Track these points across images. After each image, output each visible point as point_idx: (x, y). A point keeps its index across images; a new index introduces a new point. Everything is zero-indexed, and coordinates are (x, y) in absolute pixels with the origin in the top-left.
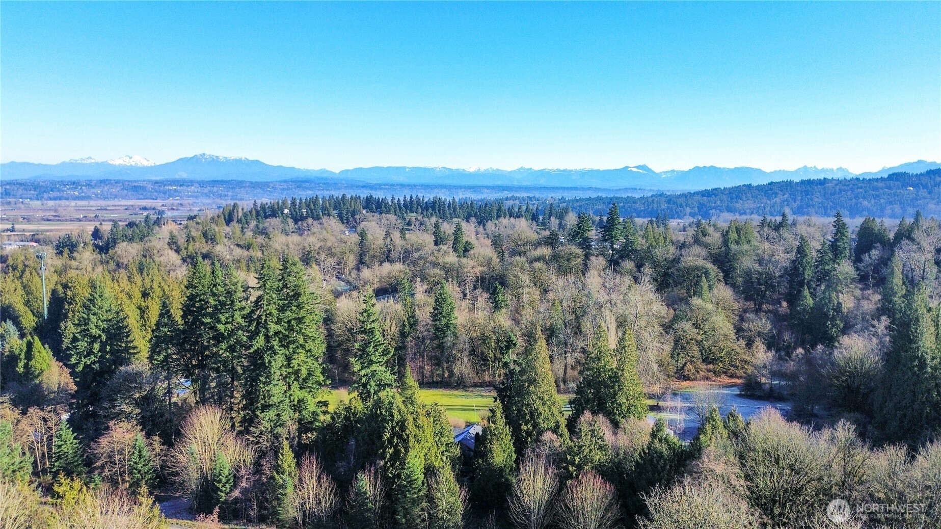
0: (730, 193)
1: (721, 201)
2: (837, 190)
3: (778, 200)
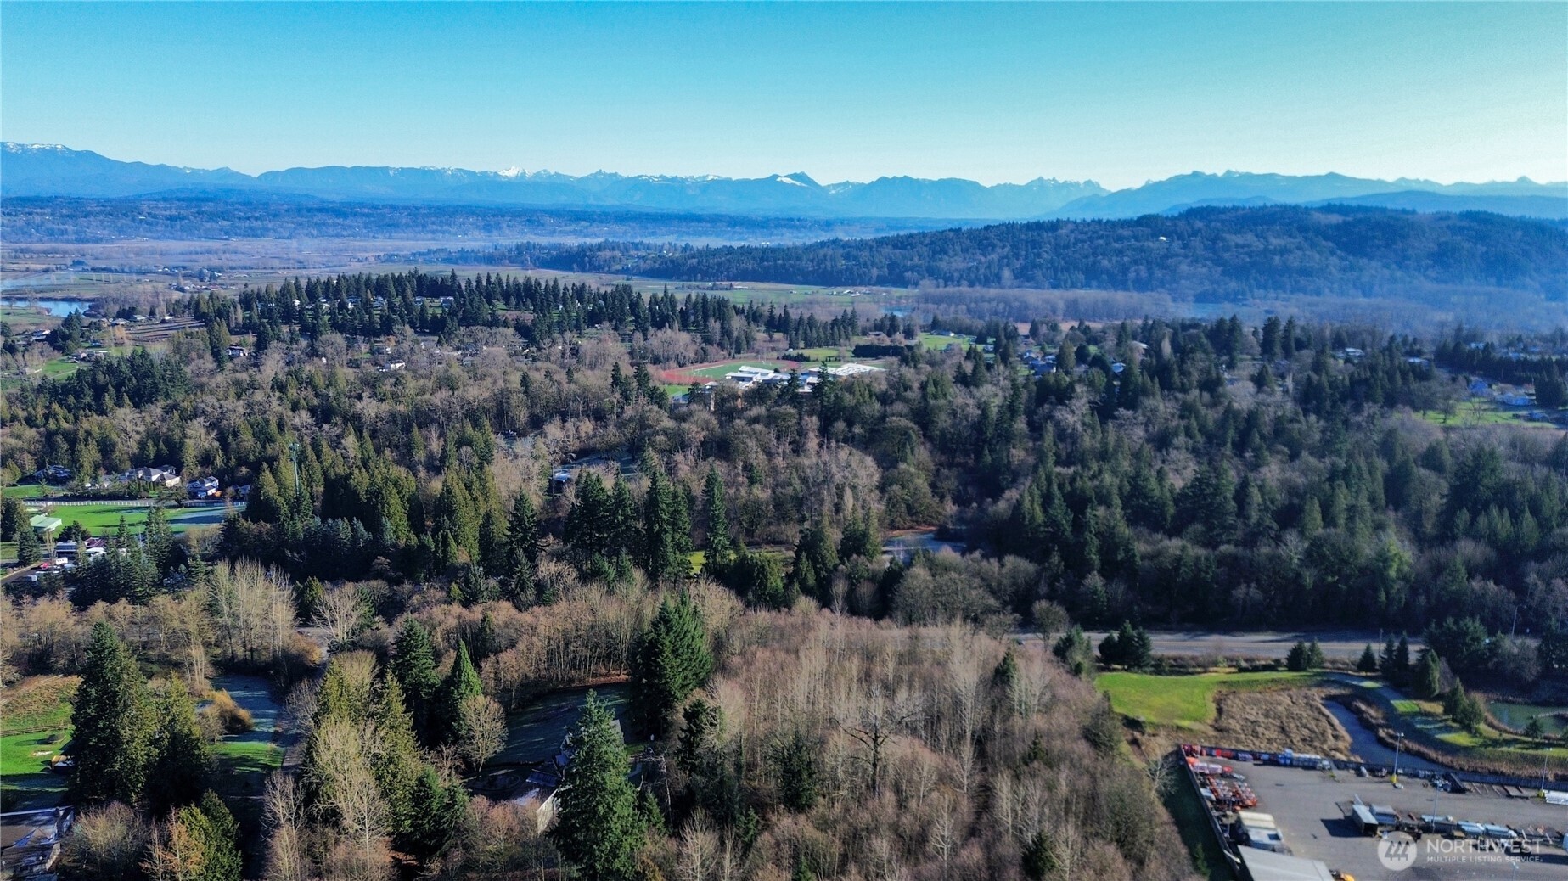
0: (932, 243)
1: (920, 256)
2: (1072, 240)
3: (994, 257)
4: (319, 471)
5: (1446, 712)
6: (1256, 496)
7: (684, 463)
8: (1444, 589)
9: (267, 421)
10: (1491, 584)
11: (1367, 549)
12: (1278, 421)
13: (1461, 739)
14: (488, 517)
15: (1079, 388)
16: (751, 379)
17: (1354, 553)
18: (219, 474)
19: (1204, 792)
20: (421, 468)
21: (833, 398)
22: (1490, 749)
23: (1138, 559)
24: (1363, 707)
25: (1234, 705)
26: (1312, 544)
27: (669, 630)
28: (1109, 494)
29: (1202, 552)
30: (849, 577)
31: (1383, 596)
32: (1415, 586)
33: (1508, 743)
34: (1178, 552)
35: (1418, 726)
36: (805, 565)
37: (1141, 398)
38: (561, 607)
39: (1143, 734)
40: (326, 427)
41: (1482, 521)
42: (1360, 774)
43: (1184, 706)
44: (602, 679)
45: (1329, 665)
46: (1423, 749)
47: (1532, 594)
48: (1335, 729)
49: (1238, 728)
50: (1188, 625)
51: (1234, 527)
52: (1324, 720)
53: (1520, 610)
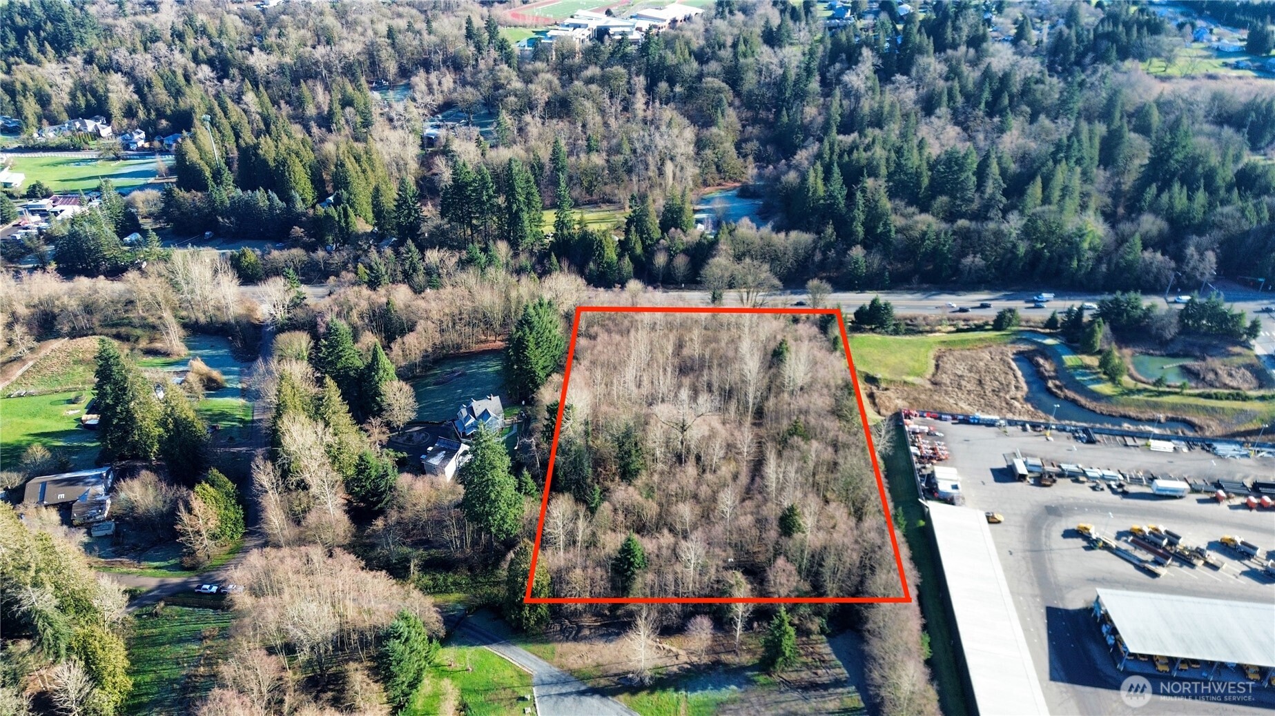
4: (228, 127)
5: (1100, 367)
6: (994, 169)
7: (533, 123)
8: (1122, 257)
9: (174, 72)
10: (1159, 255)
11: (1070, 223)
12: (1027, 82)
13: (1105, 388)
14: (377, 189)
15: (866, 52)
16: (586, 26)
17: (1060, 226)
18: (144, 126)
19: (913, 449)
20: (312, 124)
21: (657, 58)
22: (1125, 397)
23: (893, 233)
24: (1041, 361)
25: (948, 362)
26: (1029, 221)
27: (531, 329)
28: (878, 166)
29: (944, 226)
30: (668, 249)
31: (1075, 264)
32: (1103, 255)
33: (1139, 391)
34: (924, 228)
35: (1078, 378)
36: (634, 237)
37: (917, 56)
38: (447, 292)
39: (878, 388)
40: (226, 82)
41: (1165, 197)
42: (1025, 430)
43: (911, 363)
44: (482, 345)
45: (1024, 323)
46: (1077, 397)
47: (1188, 262)
48: (1017, 381)
49: (948, 382)
50: (925, 286)
51: (971, 201)
52: (1011, 373)
53: (1176, 276)
